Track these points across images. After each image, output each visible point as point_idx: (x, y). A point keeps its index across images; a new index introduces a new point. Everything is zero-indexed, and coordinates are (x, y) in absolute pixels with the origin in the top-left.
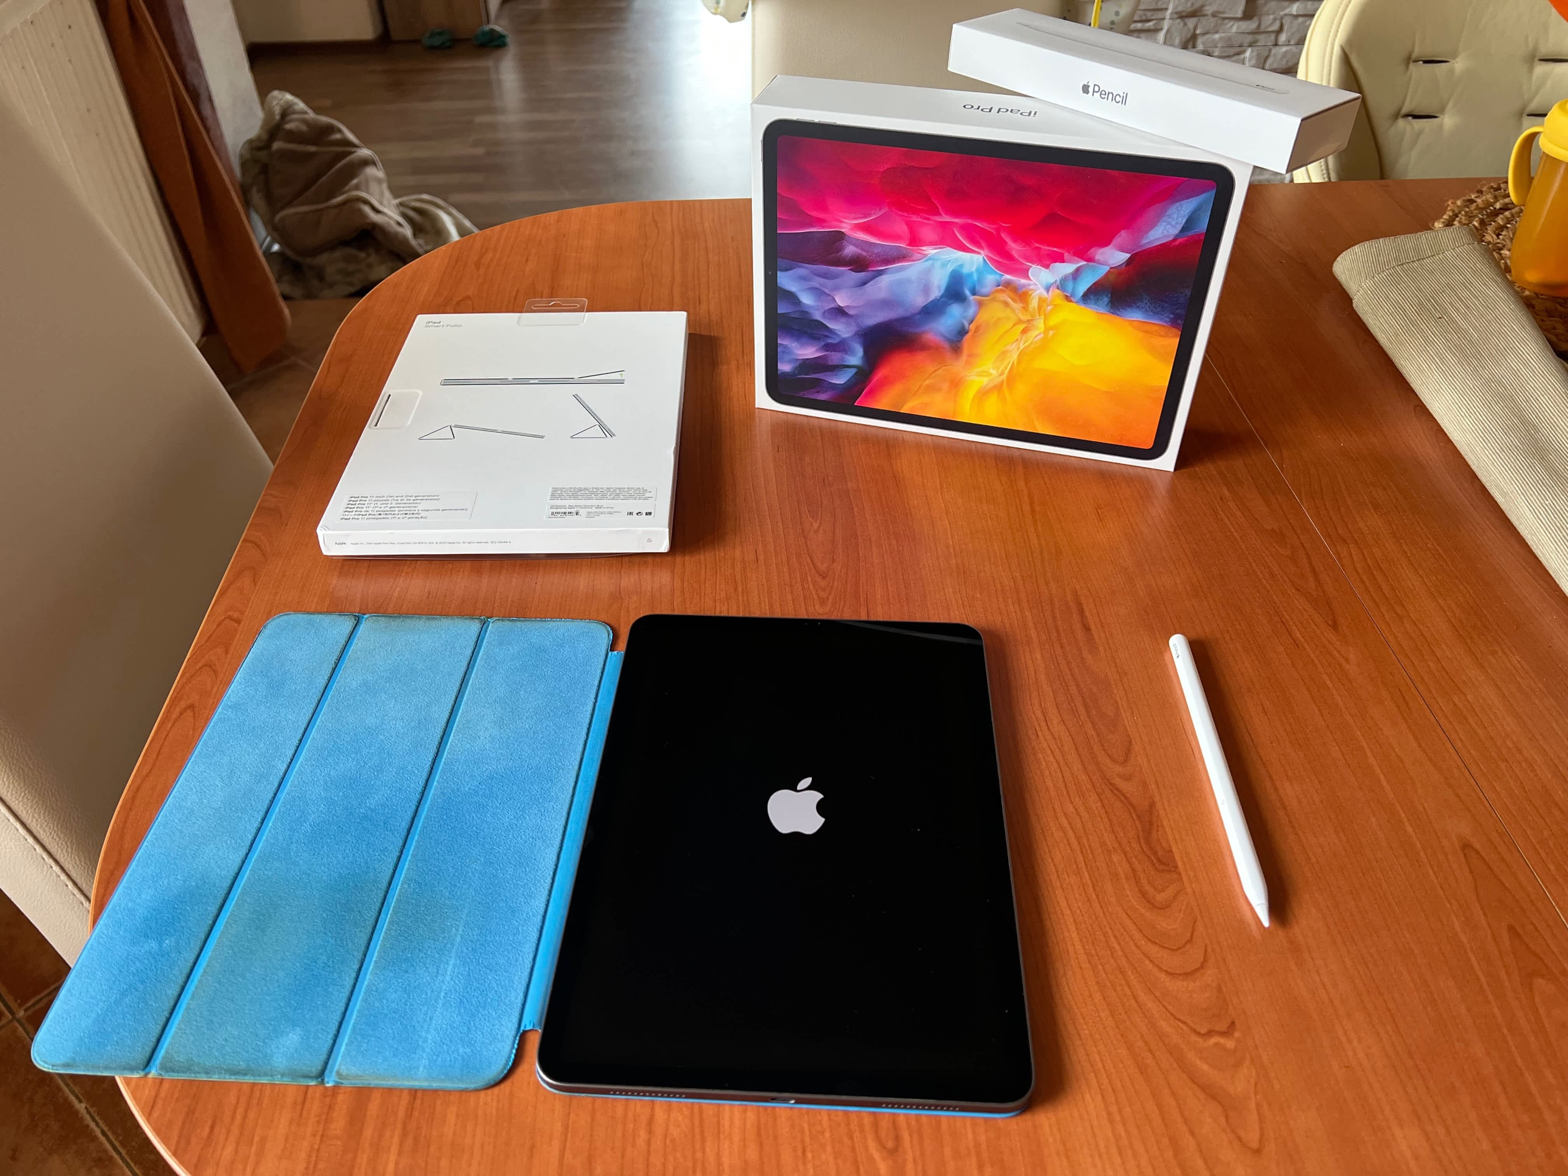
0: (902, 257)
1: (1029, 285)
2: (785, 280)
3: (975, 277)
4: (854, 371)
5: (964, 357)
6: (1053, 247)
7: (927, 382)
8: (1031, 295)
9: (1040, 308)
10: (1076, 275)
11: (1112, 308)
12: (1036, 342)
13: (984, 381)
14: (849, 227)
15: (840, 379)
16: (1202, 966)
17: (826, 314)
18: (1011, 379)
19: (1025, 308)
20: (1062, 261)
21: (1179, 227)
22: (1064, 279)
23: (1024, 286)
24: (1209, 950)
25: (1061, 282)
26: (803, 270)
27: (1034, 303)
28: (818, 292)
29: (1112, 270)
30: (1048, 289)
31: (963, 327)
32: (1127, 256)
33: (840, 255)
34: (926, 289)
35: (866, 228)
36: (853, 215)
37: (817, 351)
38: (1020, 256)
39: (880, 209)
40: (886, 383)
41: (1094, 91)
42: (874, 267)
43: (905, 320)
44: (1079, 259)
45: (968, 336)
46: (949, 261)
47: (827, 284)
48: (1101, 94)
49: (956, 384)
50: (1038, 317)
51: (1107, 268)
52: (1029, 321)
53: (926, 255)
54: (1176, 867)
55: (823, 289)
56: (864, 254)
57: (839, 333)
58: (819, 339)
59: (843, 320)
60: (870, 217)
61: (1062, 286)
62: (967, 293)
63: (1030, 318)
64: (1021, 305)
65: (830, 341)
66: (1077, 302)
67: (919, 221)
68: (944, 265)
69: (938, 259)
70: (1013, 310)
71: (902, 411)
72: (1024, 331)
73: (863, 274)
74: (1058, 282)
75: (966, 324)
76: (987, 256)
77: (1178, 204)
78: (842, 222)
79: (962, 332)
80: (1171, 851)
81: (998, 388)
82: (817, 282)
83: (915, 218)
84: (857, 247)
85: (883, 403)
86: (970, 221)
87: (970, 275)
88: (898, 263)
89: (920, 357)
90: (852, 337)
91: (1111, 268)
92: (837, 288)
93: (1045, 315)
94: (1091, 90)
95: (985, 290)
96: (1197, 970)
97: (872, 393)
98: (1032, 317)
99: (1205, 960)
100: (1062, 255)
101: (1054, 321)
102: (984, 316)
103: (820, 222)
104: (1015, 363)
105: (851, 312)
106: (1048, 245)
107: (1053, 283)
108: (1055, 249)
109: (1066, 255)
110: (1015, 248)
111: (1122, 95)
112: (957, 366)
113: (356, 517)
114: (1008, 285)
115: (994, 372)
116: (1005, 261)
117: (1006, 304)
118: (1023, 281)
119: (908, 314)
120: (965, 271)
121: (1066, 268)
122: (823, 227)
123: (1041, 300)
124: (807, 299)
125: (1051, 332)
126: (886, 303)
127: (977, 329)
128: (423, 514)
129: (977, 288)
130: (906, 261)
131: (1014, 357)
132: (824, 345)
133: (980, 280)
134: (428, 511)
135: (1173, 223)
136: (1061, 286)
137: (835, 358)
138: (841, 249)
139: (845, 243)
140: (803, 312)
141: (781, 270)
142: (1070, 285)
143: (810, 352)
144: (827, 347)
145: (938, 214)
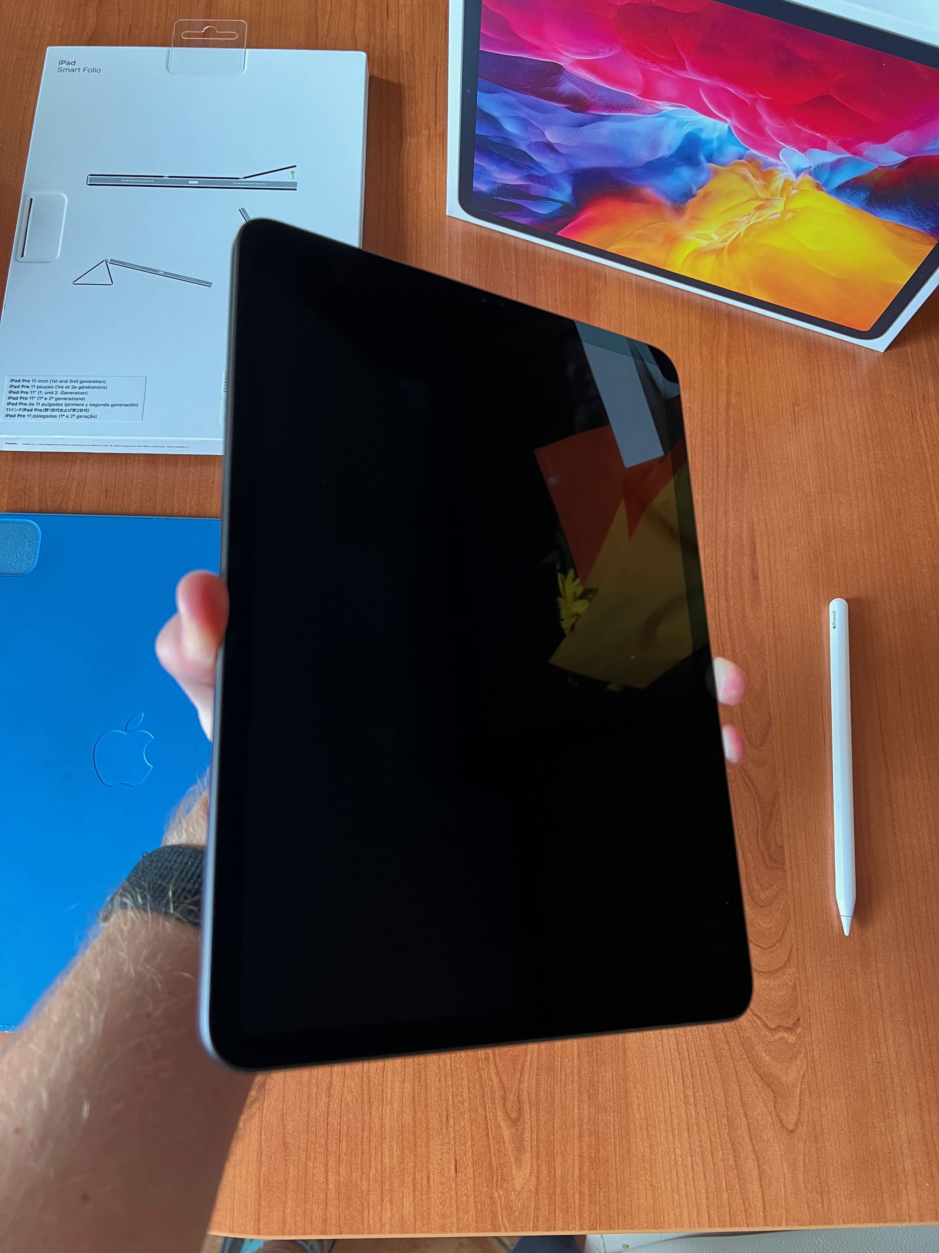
0: (630, 107)
1: (777, 165)
2: (487, 102)
3: (715, 144)
4: (559, 205)
5: (686, 217)
6: (818, 132)
7: (641, 231)
8: (776, 175)
9: (783, 189)
10: (835, 166)
11: (867, 205)
12: (770, 220)
13: (703, 243)
14: (569, 62)
15: (543, 210)
16: (784, 966)
17: (532, 146)
18: (734, 247)
19: (766, 187)
20: (824, 148)
22: (821, 167)
23: (771, 165)
24: (794, 950)
25: (815, 169)
26: (510, 97)
27: (778, 183)
28: (525, 123)
29: (880, 169)
30: (798, 173)
31: (690, 191)
32: (902, 158)
33: (557, 89)
34: (655, 145)
35: (591, 67)
36: (576, 50)
37: (519, 179)
38: (773, 134)
39: (611, 50)
40: (593, 224)
42: (596, 110)
43: (624, 171)
44: (844, 151)
45: (692, 201)
46: (687, 122)
47: (537, 118)
49: (672, 240)
50: (778, 198)
51: (877, 166)
52: (767, 199)
53: (660, 111)
55: (530, 120)
56: (586, 95)
57: (546, 168)
58: (522, 168)
59: (551, 156)
60: (597, 55)
62: (702, 158)
63: (770, 197)
64: (763, 182)
65: (534, 173)
66: (829, 193)
67: (657, 72)
68: (680, 125)
69: (673, 118)
70: (752, 186)
71: (607, 250)
72: (759, 208)
73: (580, 115)
74: (812, 169)
75: (694, 189)
76: (736, 128)
78: (561, 54)
79: (688, 195)
80: (783, 847)
81: (718, 252)
82: (525, 112)
83: (655, 69)
84: (577, 85)
85: (588, 240)
86: (721, 85)
87: (710, 141)
88: (625, 112)
89: (635, 207)
90: (560, 174)
91: (879, 166)
92: (548, 123)
93: (787, 198)
95: (723, 160)
97: (578, 228)
98: (772, 196)
99: (789, 960)
100: (825, 142)
101: (796, 204)
102: (715, 184)
103: (533, 48)
104: (742, 234)
105: (561, 150)
106: (812, 128)
107: (806, 169)
108: (818, 135)
109: (830, 143)
110: (769, 123)
112: (677, 225)
113: (21, 413)
114: (752, 160)
115: (716, 238)
116: (754, 136)
117: (745, 179)
118: (771, 160)
119: (627, 165)
120: (704, 136)
121: (827, 157)
122: (537, 55)
123: (787, 183)
124: (511, 127)
125: (790, 215)
126: (603, 150)
127: (705, 196)
128: (93, 411)
129: (715, 156)
130: (634, 112)
131: (743, 230)
132: (527, 176)
133: (720, 149)
134: (97, 405)
136: (816, 172)
137: (538, 189)
138: (556, 83)
139: (562, 78)
140: (505, 138)
141: (482, 91)
142: (825, 175)
143: (511, 179)
144: (531, 178)
145: (684, 68)
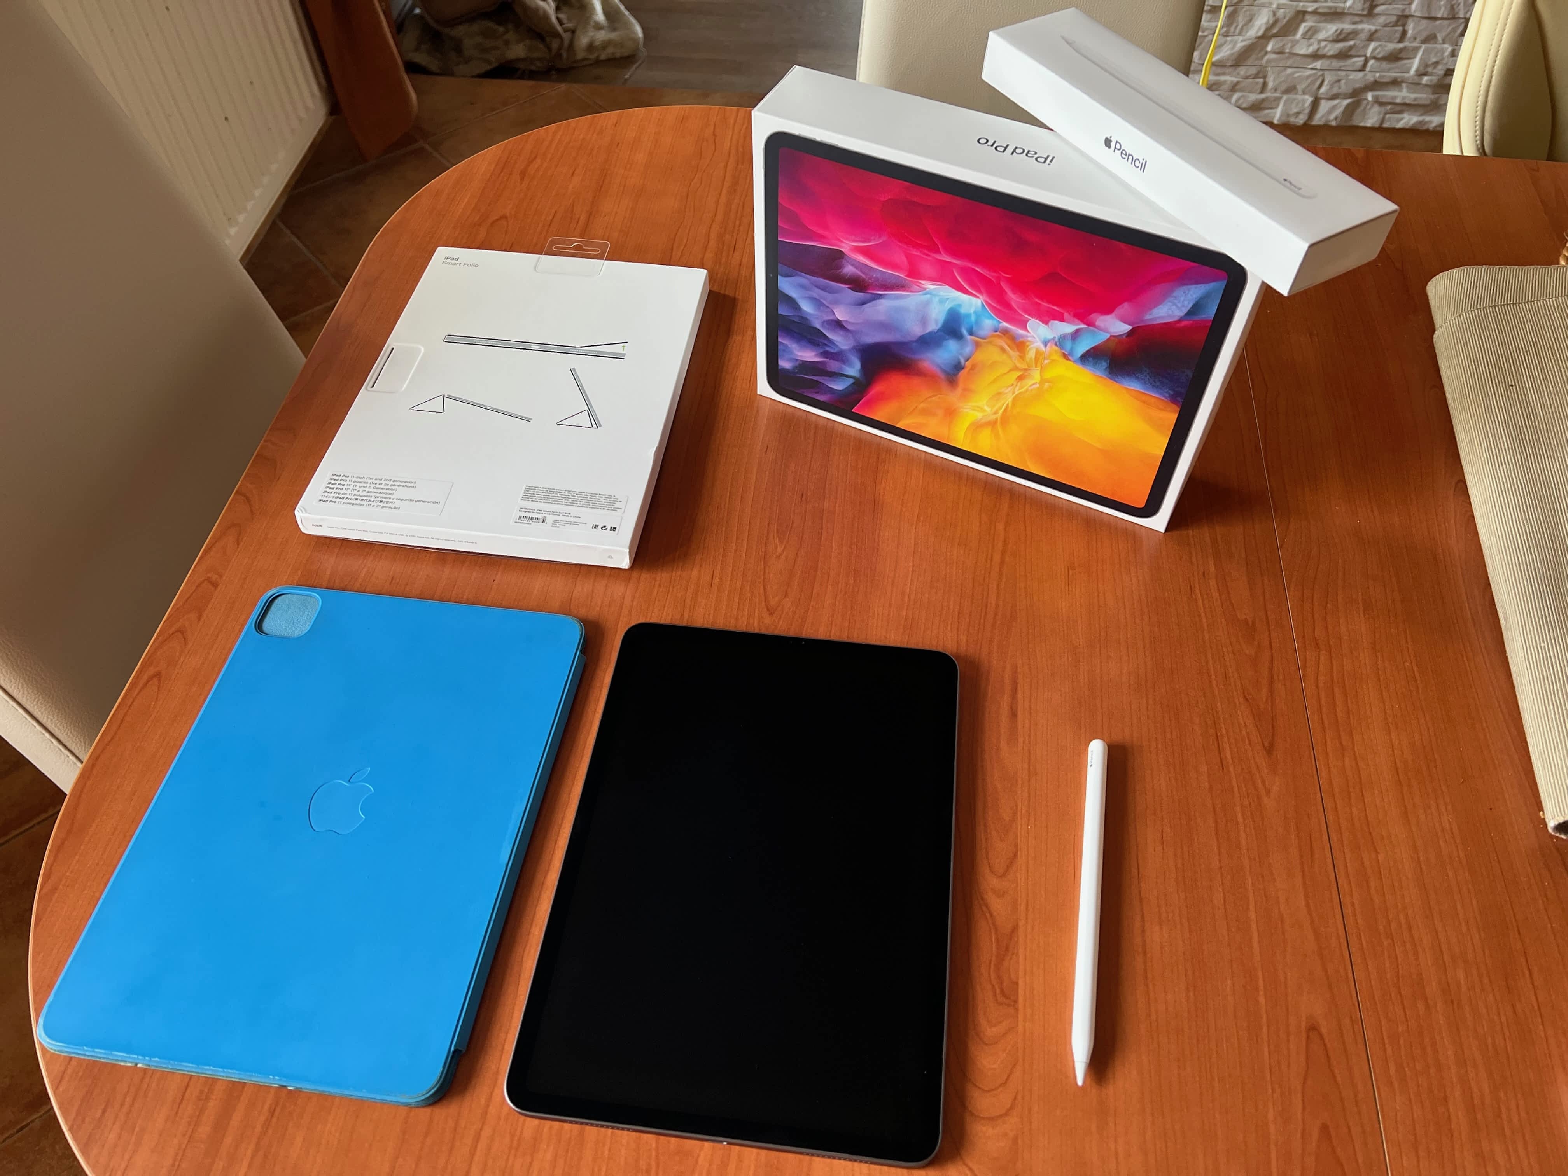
0: (899, 286)
1: (1027, 336)
2: (786, 285)
3: (973, 318)
4: (851, 381)
5: (959, 390)
6: (1054, 304)
7: (922, 405)
8: (1028, 346)
9: (1037, 359)
10: (1075, 335)
11: (1110, 373)
12: (1032, 390)
13: (978, 415)
14: (849, 248)
15: (839, 386)
16: (1006, 1114)
17: (825, 323)
18: (1005, 419)
19: (1022, 357)
20: (1062, 320)
21: (1185, 310)
22: (1063, 338)
23: (1022, 336)
24: (1019, 1097)
25: (1059, 339)
26: (804, 279)
27: (1031, 354)
28: (818, 303)
29: (1113, 338)
30: (1046, 343)
31: (959, 363)
32: (1127, 328)
33: (840, 272)
34: (924, 321)
35: (865, 252)
36: (853, 237)
37: (816, 356)
38: (1019, 308)
39: (880, 237)
40: (881, 398)
41: (1115, 148)
42: (874, 289)
43: (903, 345)
44: (1080, 322)
45: (963, 373)
46: (948, 299)
47: (828, 298)
48: (1122, 153)
49: (951, 413)
50: (1034, 367)
51: (1108, 336)
52: (1025, 370)
53: (925, 289)
54: (1016, 1001)
55: (822, 300)
56: (863, 276)
57: (837, 344)
58: (818, 345)
59: (841, 333)
60: (869, 242)
61: (1060, 344)
62: (965, 332)
63: (1027, 367)
64: (1018, 353)
65: (828, 349)
66: (1075, 362)
67: (917, 255)
68: (942, 301)
69: (935, 295)
70: (1010, 357)
71: (898, 426)
72: (1020, 378)
73: (861, 294)
74: (1057, 339)
75: (962, 361)
76: (986, 302)
77: (1185, 288)
78: (842, 242)
79: (958, 367)
80: (1017, 984)
81: (992, 424)
82: (817, 293)
83: (915, 252)
84: (856, 268)
85: (879, 415)
86: (970, 265)
87: (968, 316)
88: (897, 290)
89: (916, 381)
90: (850, 350)
91: (1111, 336)
92: (836, 302)
93: (1042, 367)
94: (1113, 145)
95: (982, 333)
96: (1001, 1116)
97: (870, 404)
98: (1028, 367)
99: (1012, 1108)
100: (1063, 314)
101: (1050, 374)
102: (980, 356)
103: (820, 238)
104: (1010, 405)
105: (849, 327)
106: (1049, 302)
107: (1052, 339)
108: (1055, 308)
109: (1066, 315)
110: (1014, 298)
111: (1141, 161)
112: (952, 397)
113: (334, 500)
114: (1005, 332)
115: (988, 409)
116: (1004, 310)
117: (1003, 350)
118: (1021, 332)
119: (905, 340)
120: (963, 311)
121: (1067, 328)
122: (823, 243)
123: (1038, 353)
124: (806, 307)
125: (1047, 385)
126: (884, 326)
127: (973, 367)
128: (397, 504)
129: (974, 329)
130: (904, 291)
131: (1010, 400)
132: (822, 353)
133: (977, 322)
134: (402, 500)
135: (1179, 305)
136: (1060, 342)
137: (833, 366)
138: (840, 267)
139: (844, 262)
140: (803, 317)
141: (782, 275)
142: (1068, 345)
143: (809, 355)
144: (826, 354)
145: (938, 252)
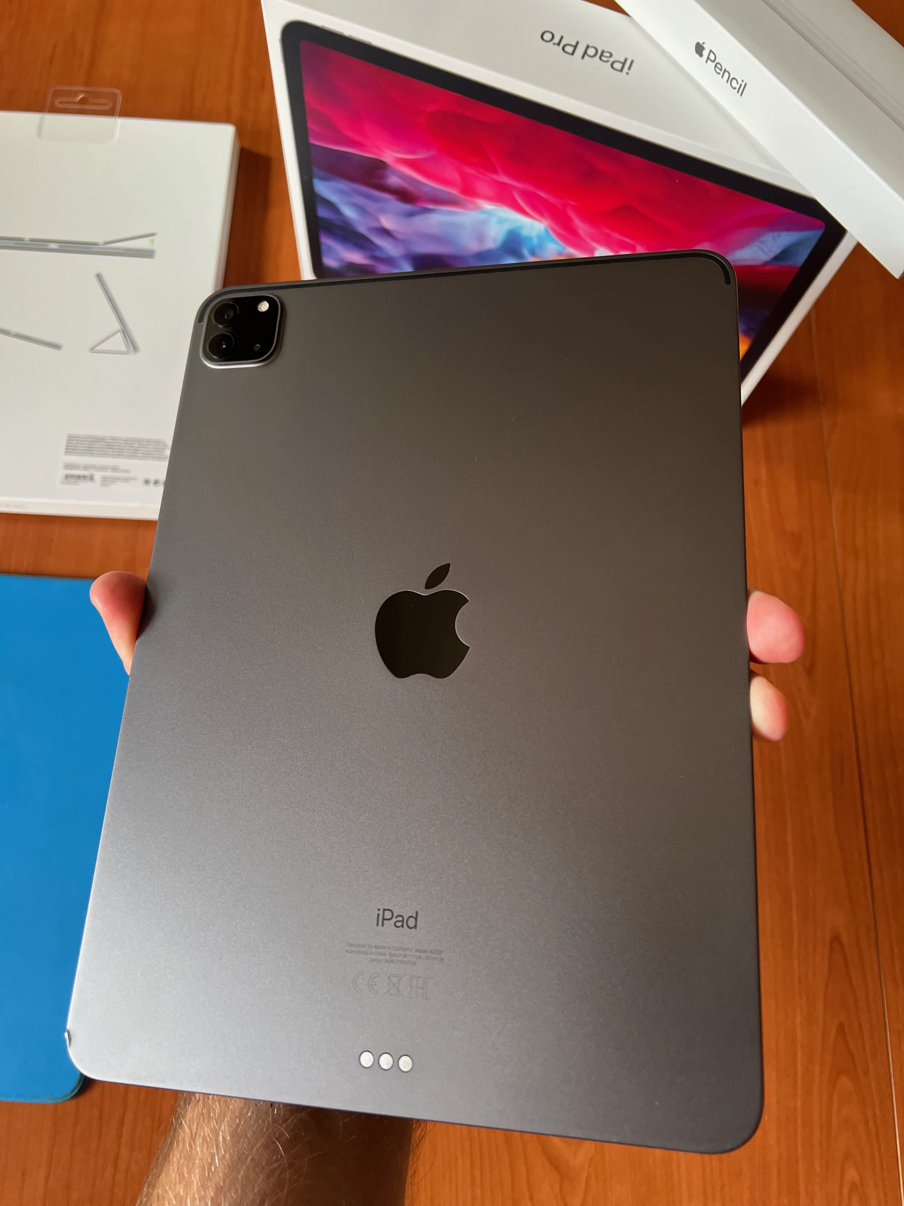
0: (451, 202)
2: (323, 188)
3: (535, 241)
6: (626, 237)
14: (392, 159)
17: (371, 230)
21: (771, 255)
26: (344, 185)
28: (361, 210)
33: (384, 182)
34: (481, 238)
35: (412, 164)
36: (396, 148)
37: (363, 258)
38: (586, 236)
39: (428, 150)
41: (708, 58)
42: (423, 203)
43: (457, 258)
46: (507, 220)
47: (371, 206)
48: (716, 66)
53: (481, 208)
55: (365, 207)
56: (411, 189)
57: (386, 250)
58: (366, 249)
59: (390, 240)
60: (416, 155)
62: (526, 253)
65: (377, 254)
67: (473, 174)
68: (501, 221)
69: (494, 215)
73: (410, 206)
76: (549, 226)
77: (775, 234)
78: (383, 152)
82: (359, 200)
83: (469, 170)
84: (402, 180)
86: (533, 189)
87: (530, 239)
88: (449, 206)
90: (400, 257)
92: (383, 211)
94: (705, 53)
103: (360, 146)
105: (399, 236)
106: (621, 233)
108: (627, 240)
110: (582, 227)
111: (740, 82)
116: (570, 237)
119: (459, 253)
120: (525, 233)
122: (362, 150)
124: (349, 212)
126: (436, 238)
129: (537, 251)
130: (457, 207)
132: (371, 256)
133: (540, 246)
135: (766, 250)
138: (383, 177)
139: (387, 172)
140: (345, 222)
141: (317, 178)
143: (356, 257)
144: (375, 258)
145: (496, 172)
